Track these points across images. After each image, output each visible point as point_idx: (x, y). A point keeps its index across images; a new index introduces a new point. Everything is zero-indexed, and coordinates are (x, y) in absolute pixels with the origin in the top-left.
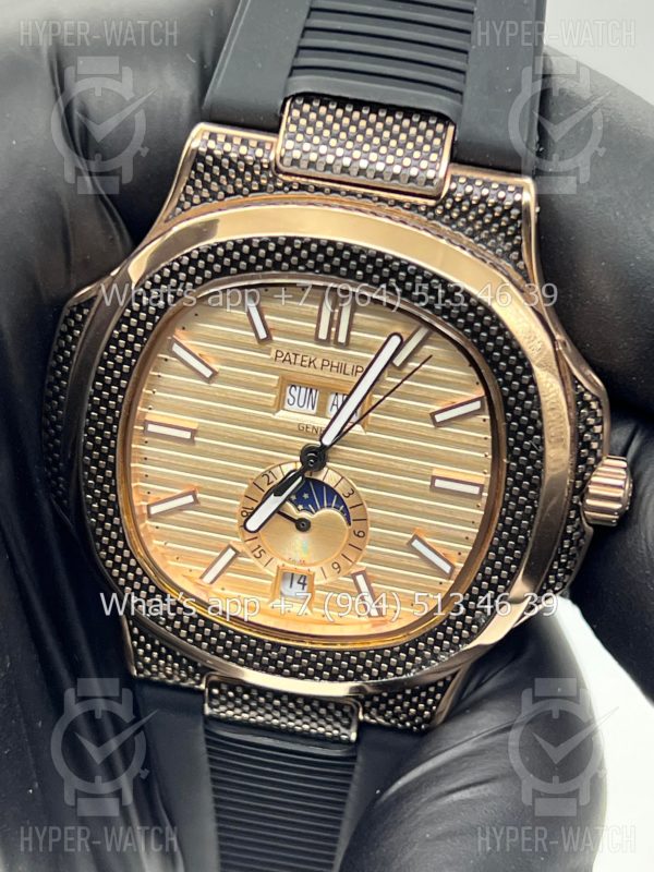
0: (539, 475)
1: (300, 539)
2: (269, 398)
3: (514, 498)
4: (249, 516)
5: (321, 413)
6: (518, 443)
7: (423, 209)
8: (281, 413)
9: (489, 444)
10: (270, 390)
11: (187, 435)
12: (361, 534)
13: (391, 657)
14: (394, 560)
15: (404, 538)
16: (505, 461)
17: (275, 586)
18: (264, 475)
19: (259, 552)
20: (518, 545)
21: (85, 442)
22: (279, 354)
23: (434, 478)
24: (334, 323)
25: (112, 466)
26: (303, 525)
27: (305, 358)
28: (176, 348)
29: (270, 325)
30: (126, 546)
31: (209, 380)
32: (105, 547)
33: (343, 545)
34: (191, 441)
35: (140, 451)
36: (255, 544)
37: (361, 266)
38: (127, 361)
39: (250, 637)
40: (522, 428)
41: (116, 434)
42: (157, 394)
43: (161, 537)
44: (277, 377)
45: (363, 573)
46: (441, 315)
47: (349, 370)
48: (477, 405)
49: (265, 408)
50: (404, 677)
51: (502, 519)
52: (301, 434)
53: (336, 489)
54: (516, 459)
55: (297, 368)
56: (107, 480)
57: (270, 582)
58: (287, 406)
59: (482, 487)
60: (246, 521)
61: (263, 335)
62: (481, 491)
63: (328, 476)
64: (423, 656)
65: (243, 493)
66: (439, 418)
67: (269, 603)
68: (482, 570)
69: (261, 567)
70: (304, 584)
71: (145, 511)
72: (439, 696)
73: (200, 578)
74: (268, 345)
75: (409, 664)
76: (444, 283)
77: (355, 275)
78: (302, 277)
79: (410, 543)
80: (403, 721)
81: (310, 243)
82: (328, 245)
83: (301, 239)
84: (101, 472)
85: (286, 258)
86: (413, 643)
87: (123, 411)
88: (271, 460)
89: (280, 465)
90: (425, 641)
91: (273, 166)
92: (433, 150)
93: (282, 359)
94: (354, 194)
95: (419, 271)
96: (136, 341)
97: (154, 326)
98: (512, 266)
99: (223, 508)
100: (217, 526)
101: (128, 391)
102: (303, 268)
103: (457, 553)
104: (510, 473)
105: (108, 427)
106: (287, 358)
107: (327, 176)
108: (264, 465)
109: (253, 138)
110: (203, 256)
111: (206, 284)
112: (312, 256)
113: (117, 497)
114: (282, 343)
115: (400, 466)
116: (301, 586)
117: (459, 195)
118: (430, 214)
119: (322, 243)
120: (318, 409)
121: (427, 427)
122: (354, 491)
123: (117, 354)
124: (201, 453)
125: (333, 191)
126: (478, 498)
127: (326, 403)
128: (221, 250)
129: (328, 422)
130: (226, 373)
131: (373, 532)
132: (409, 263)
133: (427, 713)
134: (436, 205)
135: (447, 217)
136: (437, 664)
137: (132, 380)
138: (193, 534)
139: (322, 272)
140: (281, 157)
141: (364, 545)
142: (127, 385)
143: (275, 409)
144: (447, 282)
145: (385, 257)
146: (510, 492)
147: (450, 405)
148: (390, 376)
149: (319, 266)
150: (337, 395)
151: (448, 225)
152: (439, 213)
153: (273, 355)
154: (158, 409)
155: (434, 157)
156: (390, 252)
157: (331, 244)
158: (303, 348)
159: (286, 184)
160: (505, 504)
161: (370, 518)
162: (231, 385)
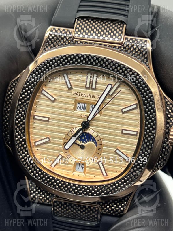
0: (155, 126)
1: (81, 150)
2: (71, 107)
3: (148, 133)
6: (148, 116)
7: (117, 48)
8: (75, 111)
9: (139, 118)
10: (71, 104)
11: (47, 119)
12: (100, 149)
13: (110, 187)
15: (114, 150)
16: (144, 121)
17: (74, 168)
18: (70, 131)
20: (149, 149)
21: (15, 121)
22: (75, 93)
23: (123, 130)
24: (91, 83)
25: (24, 128)
26: (82, 147)
27: (82, 94)
28: (43, 92)
29: (72, 84)
30: (28, 154)
31: (53, 102)
32: (21, 155)
33: (94, 153)
34: (48, 121)
35: (33, 125)
36: (67, 154)
37: (99, 62)
38: (28, 94)
39: (66, 182)
40: (149, 111)
41: (25, 118)
42: (38, 107)
43: (39, 153)
44: (74, 100)
46: (124, 76)
47: (96, 97)
48: (135, 106)
49: (70, 110)
50: (115, 194)
51: (144, 140)
52: (81, 118)
53: (93, 135)
54: (147, 121)
55: (80, 97)
56: (22, 133)
57: (72, 166)
58: (77, 110)
59: (137, 132)
60: (65, 146)
61: (70, 87)
62: (137, 134)
63: (90, 131)
64: (120, 186)
65: (64, 137)
66: (124, 111)
67: (72, 173)
68: (138, 157)
69: (70, 161)
70: (83, 168)
71: (34, 145)
72: (125, 203)
73: (51, 166)
74: (71, 90)
75: (116, 189)
76: (124, 66)
77: (97, 65)
78: (81, 66)
79: (115, 151)
80: (114, 212)
81: (84, 55)
82: (89, 56)
83: (81, 54)
84: (20, 130)
85: (77, 60)
86: (117, 182)
87: (27, 111)
88: (72, 126)
89: (75, 128)
90: (121, 181)
91: (72, 37)
92: (120, 30)
93: (76, 94)
94: (96, 44)
95: (117, 63)
96: (31, 88)
97: (37, 84)
98: (145, 64)
99: (58, 142)
100: (56, 148)
101: (29, 104)
102: (82, 63)
103: (130, 154)
104: (146, 125)
105: (23, 116)
106: (77, 94)
107: (88, 39)
108: (70, 128)
109: (66, 29)
110: (51, 61)
111: (52, 69)
112: (84, 59)
113: (25, 138)
114: (75, 89)
115: (112, 127)
116: (82, 168)
117: (128, 43)
118: (120, 49)
119: (88, 55)
120: (87, 110)
121: (120, 114)
122: (98, 135)
123: (25, 92)
124: (51, 125)
125: (90, 43)
126: (136, 135)
127: (89, 108)
128: (57, 59)
129: (89, 113)
130: (59, 99)
131: (104, 148)
132: (114, 61)
133: (122, 209)
134: (121, 46)
135: (124, 50)
136: (125, 189)
137: (30, 101)
138: (49, 151)
139: (87, 64)
140: (75, 34)
141: (101, 153)
142: (29, 102)
143: (73, 110)
144: (125, 66)
145: (106, 59)
146: (146, 131)
147: (127, 106)
148: (108, 98)
149: (86, 62)
150: (92, 105)
151: (125, 52)
152: (122, 48)
153: (73, 93)
154: (38, 112)
155: (120, 32)
156: (108, 58)
157: (90, 55)
158: (82, 90)
159: (76, 41)
160: (145, 136)
161: (103, 144)
162: (60, 103)
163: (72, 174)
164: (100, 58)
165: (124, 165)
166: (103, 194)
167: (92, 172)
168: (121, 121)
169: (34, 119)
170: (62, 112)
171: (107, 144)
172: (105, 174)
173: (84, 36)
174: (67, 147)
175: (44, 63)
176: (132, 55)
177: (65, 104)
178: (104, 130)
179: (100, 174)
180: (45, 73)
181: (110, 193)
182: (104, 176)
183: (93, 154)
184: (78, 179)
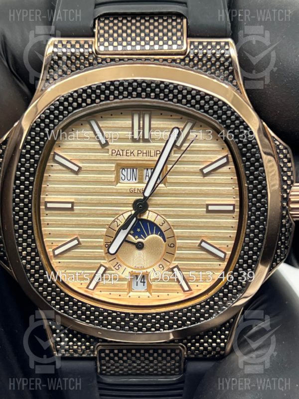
0: (265, 190)
1: (137, 253)
2: (111, 177)
3: (254, 205)
4: (109, 247)
5: (141, 182)
7: (178, 61)
8: (119, 184)
9: (234, 181)
10: (110, 172)
11: (69, 206)
12: (172, 245)
13: (201, 309)
14: (192, 256)
15: (196, 243)
16: (246, 185)
17: (130, 285)
18: (114, 221)
19: (118, 266)
20: (260, 232)
21: (14, 216)
22: (114, 151)
23: (208, 205)
24: (141, 128)
25: (31, 228)
26: (140, 246)
27: (128, 152)
28: (57, 158)
30: (45, 273)
31: (76, 173)
32: (32, 276)
33: (162, 254)
34: (72, 209)
35: (45, 220)
36: (115, 262)
38: (32, 166)
39: (121, 313)
40: (252, 164)
41: (31, 209)
42: (50, 186)
43: (62, 268)
44: (114, 165)
45: (177, 267)
46: (199, 110)
47: (153, 154)
48: (225, 160)
49: (109, 183)
50: (210, 319)
51: (249, 218)
52: (131, 194)
53: (155, 222)
54: (251, 183)
55: (125, 158)
56: (29, 237)
57: (126, 282)
58: (121, 181)
59: (234, 205)
60: (108, 250)
61: (103, 142)
62: (234, 208)
63: (149, 216)
64: (218, 305)
65: (104, 234)
66: (205, 171)
67: (128, 294)
68: (243, 249)
69: (120, 274)
71: (52, 254)
72: (227, 332)
73: (87, 288)
74: (106, 148)
75: (211, 311)
76: (198, 92)
77: (150, 96)
78: (121, 102)
79: (200, 245)
80: (210, 352)
81: (123, 83)
82: (133, 82)
83: (119, 81)
84: (25, 232)
85: (112, 93)
86: (212, 299)
87: (33, 195)
88: (117, 212)
89: (122, 214)
90: (218, 296)
91: (94, 52)
92: (178, 30)
93: (116, 154)
94: (140, 59)
95: (185, 88)
96: (35, 154)
97: (44, 144)
98: (230, 84)
99: (94, 244)
100: (92, 256)
101: (35, 183)
102: (121, 97)
103: (226, 246)
104: (250, 191)
105: (26, 206)
106: (118, 153)
107: (124, 52)
108: (113, 216)
109: (82, 40)
110: (66, 99)
111: (70, 115)
112: (126, 89)
113: (36, 245)
114: (114, 145)
115: (187, 202)
116: (143, 283)
117: (196, 51)
118: (183, 63)
119: (130, 81)
120: (139, 179)
121: (199, 178)
122: (165, 221)
123: (26, 163)
124: (78, 215)
125: (129, 59)
126: (233, 211)
127: (142, 176)
128: (75, 94)
129: (145, 185)
130: (86, 167)
131: (179, 243)
132: (178, 85)
133: (222, 344)
134: (185, 58)
135: (191, 63)
136: (227, 309)
137: (36, 177)
138: (80, 263)
139: (132, 97)
140: (98, 47)
141: (175, 251)
142: (34, 180)
143: (115, 183)
144: (200, 91)
145: (165, 83)
146: (251, 202)
147: (210, 163)
148: (174, 153)
149: (130, 94)
150: (147, 170)
151: (192, 67)
152: (187, 62)
153: (110, 153)
154: (51, 195)
155: (179, 34)
156: (167, 81)
157: (135, 81)
158: (126, 146)
159: (103, 60)
160: (250, 210)
161: (176, 235)
162: (89, 174)
163: (128, 296)
164: (153, 83)
165: (218, 267)
166: (188, 323)
167: (163, 287)
168: (204, 190)
169: (47, 209)
170: (94, 188)
171: (184, 235)
172: (186, 288)
173: (115, 48)
174: (113, 250)
175: (52, 105)
176: (206, 72)
177: (99, 174)
178: (173, 211)
179: (176, 289)
180: (57, 124)
181: (202, 319)
182: (184, 291)
183: (160, 257)
184: (139, 303)
